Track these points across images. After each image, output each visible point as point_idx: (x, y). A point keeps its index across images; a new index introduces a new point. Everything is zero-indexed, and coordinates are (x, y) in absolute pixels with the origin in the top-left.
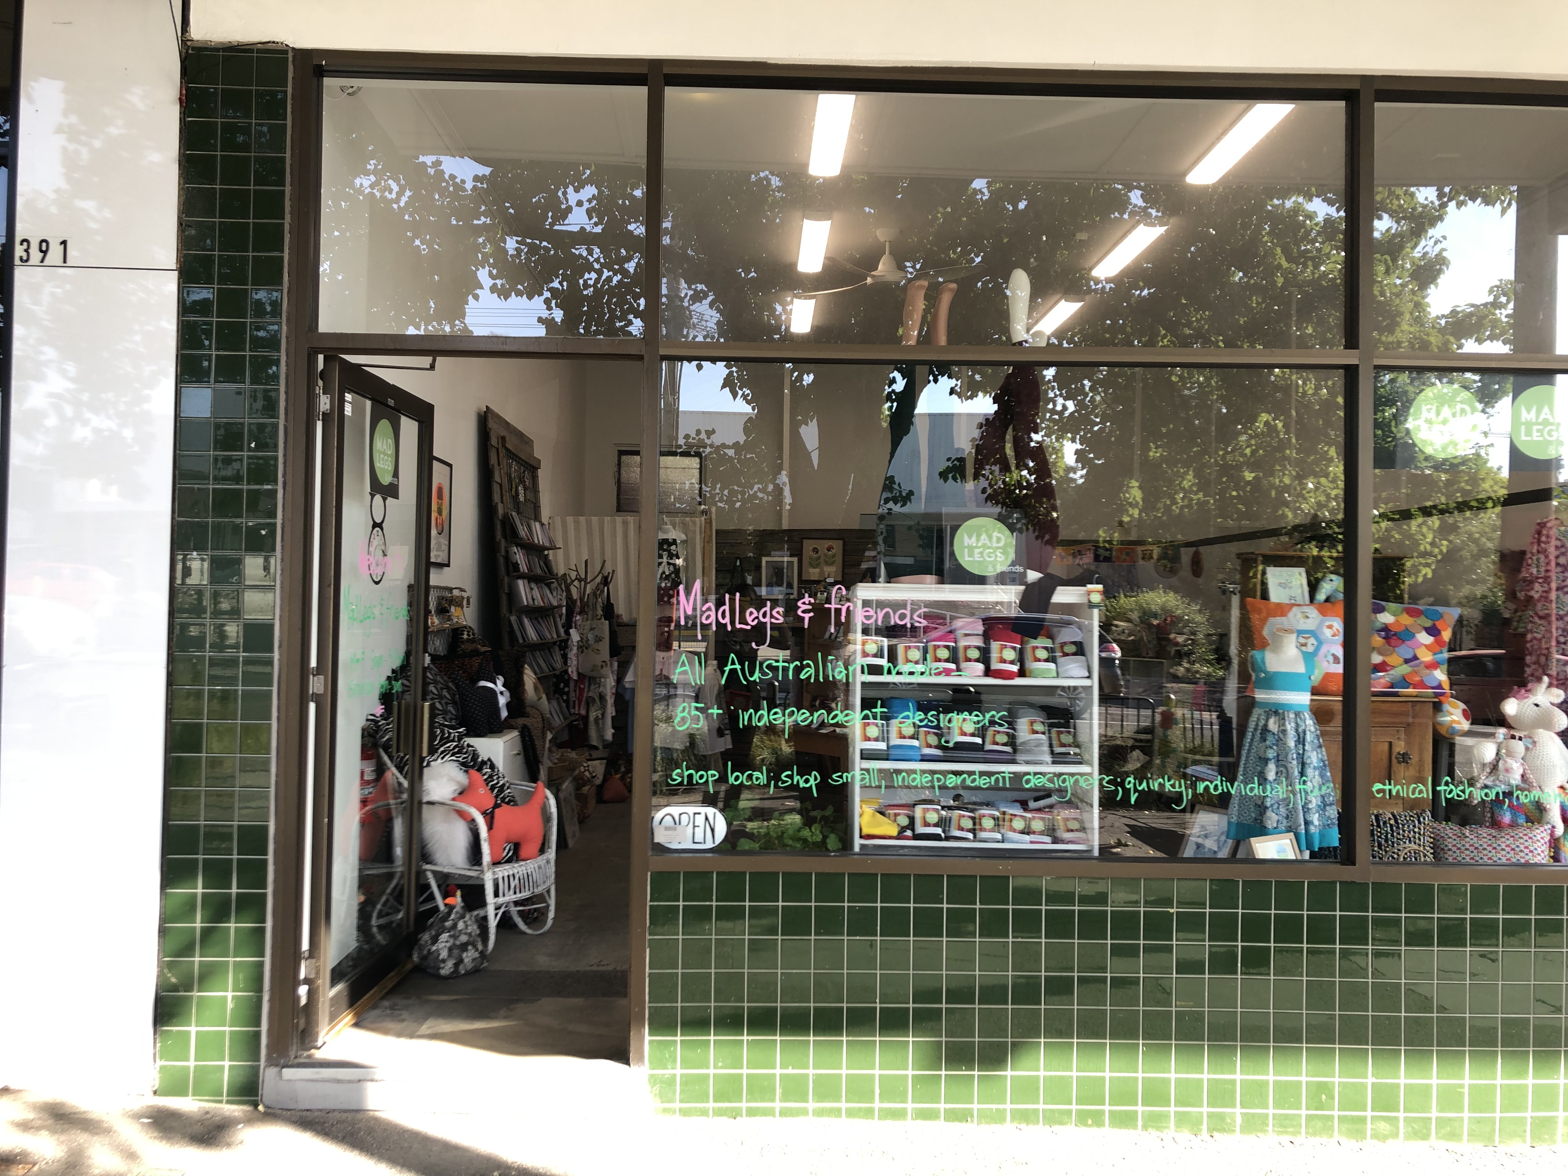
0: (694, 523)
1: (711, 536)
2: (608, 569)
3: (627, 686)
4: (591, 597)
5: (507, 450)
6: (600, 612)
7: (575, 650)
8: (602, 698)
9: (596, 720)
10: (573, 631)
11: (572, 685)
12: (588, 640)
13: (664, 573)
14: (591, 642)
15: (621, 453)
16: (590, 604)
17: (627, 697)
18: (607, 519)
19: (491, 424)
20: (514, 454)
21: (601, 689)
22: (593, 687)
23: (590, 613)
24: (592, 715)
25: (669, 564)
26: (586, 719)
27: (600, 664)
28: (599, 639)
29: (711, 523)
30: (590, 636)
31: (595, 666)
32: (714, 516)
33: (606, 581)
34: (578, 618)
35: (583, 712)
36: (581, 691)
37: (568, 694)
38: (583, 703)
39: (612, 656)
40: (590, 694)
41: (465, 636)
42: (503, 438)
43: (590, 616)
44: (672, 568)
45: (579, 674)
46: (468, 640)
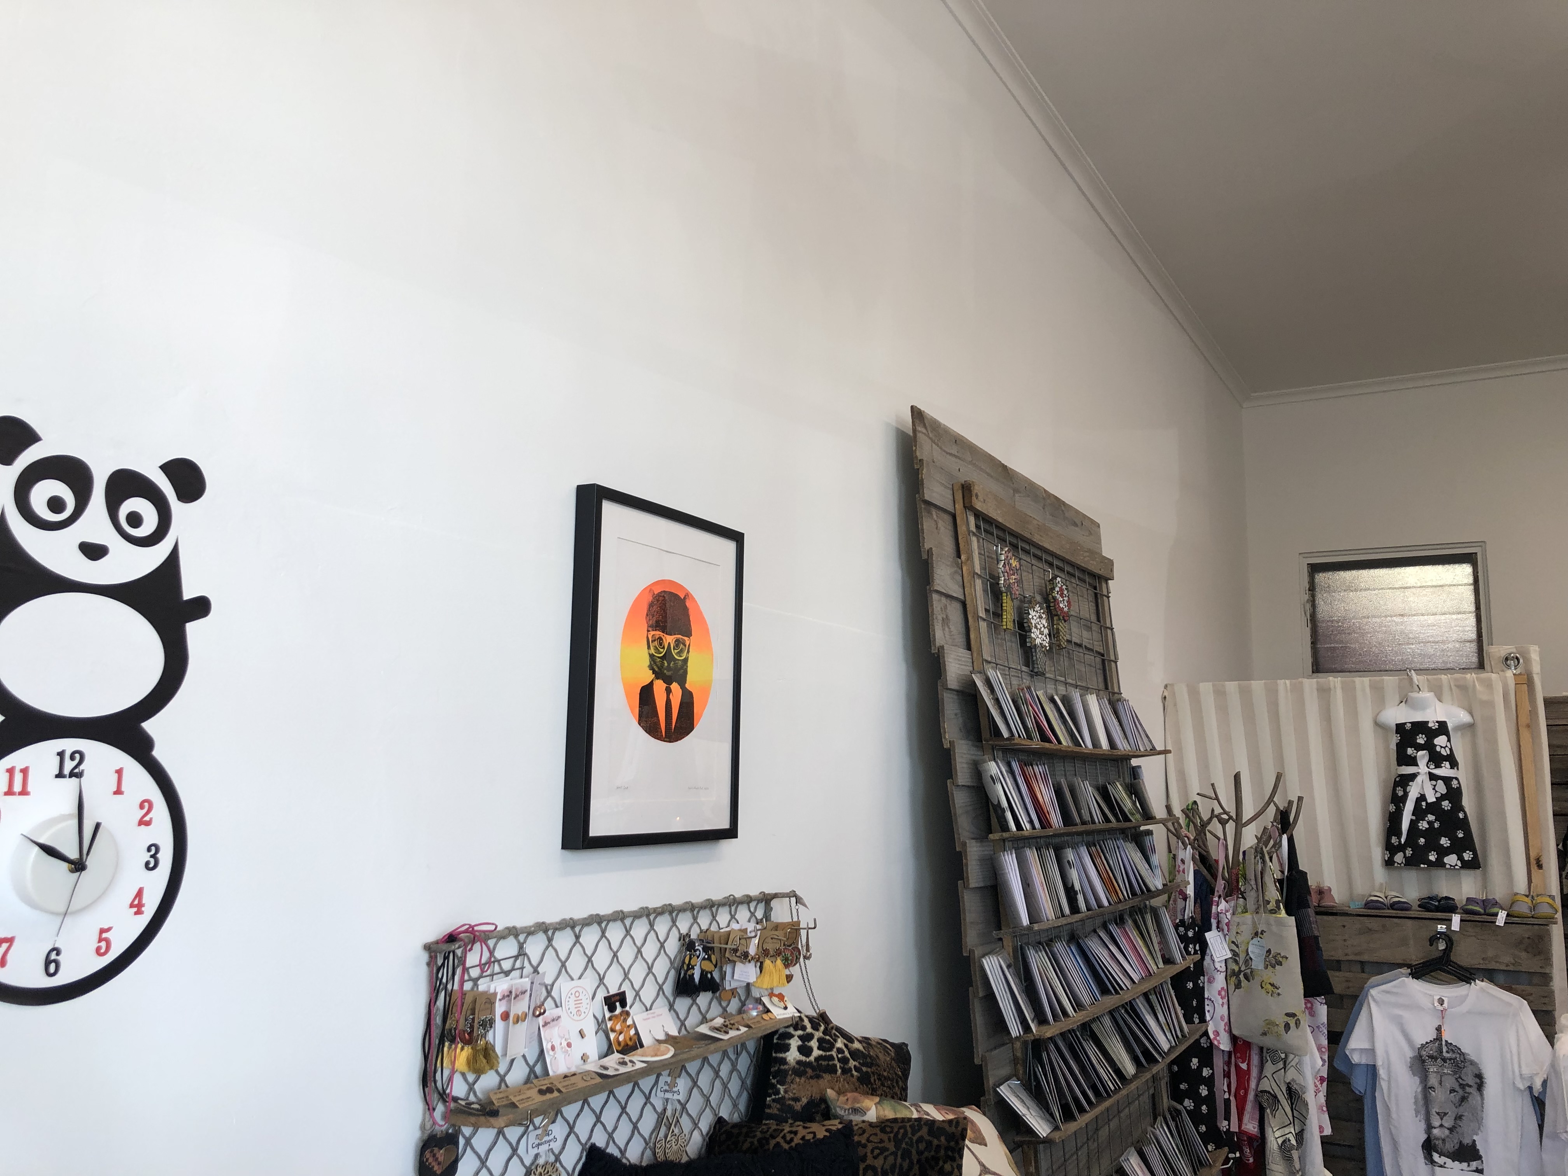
0: (1489, 685)
1: (1533, 712)
2: (1292, 790)
3: (1356, 1058)
4: (1251, 857)
5: (978, 515)
6: (1273, 893)
7: (1220, 981)
8: (1294, 1095)
9: (1285, 1147)
10: (1212, 937)
11: (1219, 1063)
12: (1248, 960)
14: (1258, 964)
15: (1315, 569)
16: (1251, 875)
17: (1359, 1084)
18: (1284, 685)
19: (926, 450)
20: (1013, 534)
21: (1291, 1074)
22: (1269, 1068)
23: (1251, 896)
24: (1274, 1138)
26: (1259, 1143)
27: (1281, 1020)
28: (1274, 960)
29: (1530, 683)
30: (1255, 950)
31: (1270, 1023)
32: (1536, 668)
33: (1285, 822)
34: (1223, 905)
35: (1251, 1126)
36: (1243, 1077)
37: (1210, 1082)
38: (1249, 1106)
39: (1310, 992)
40: (1265, 1085)
42: (966, 489)
43: (1251, 904)
45: (1234, 1039)
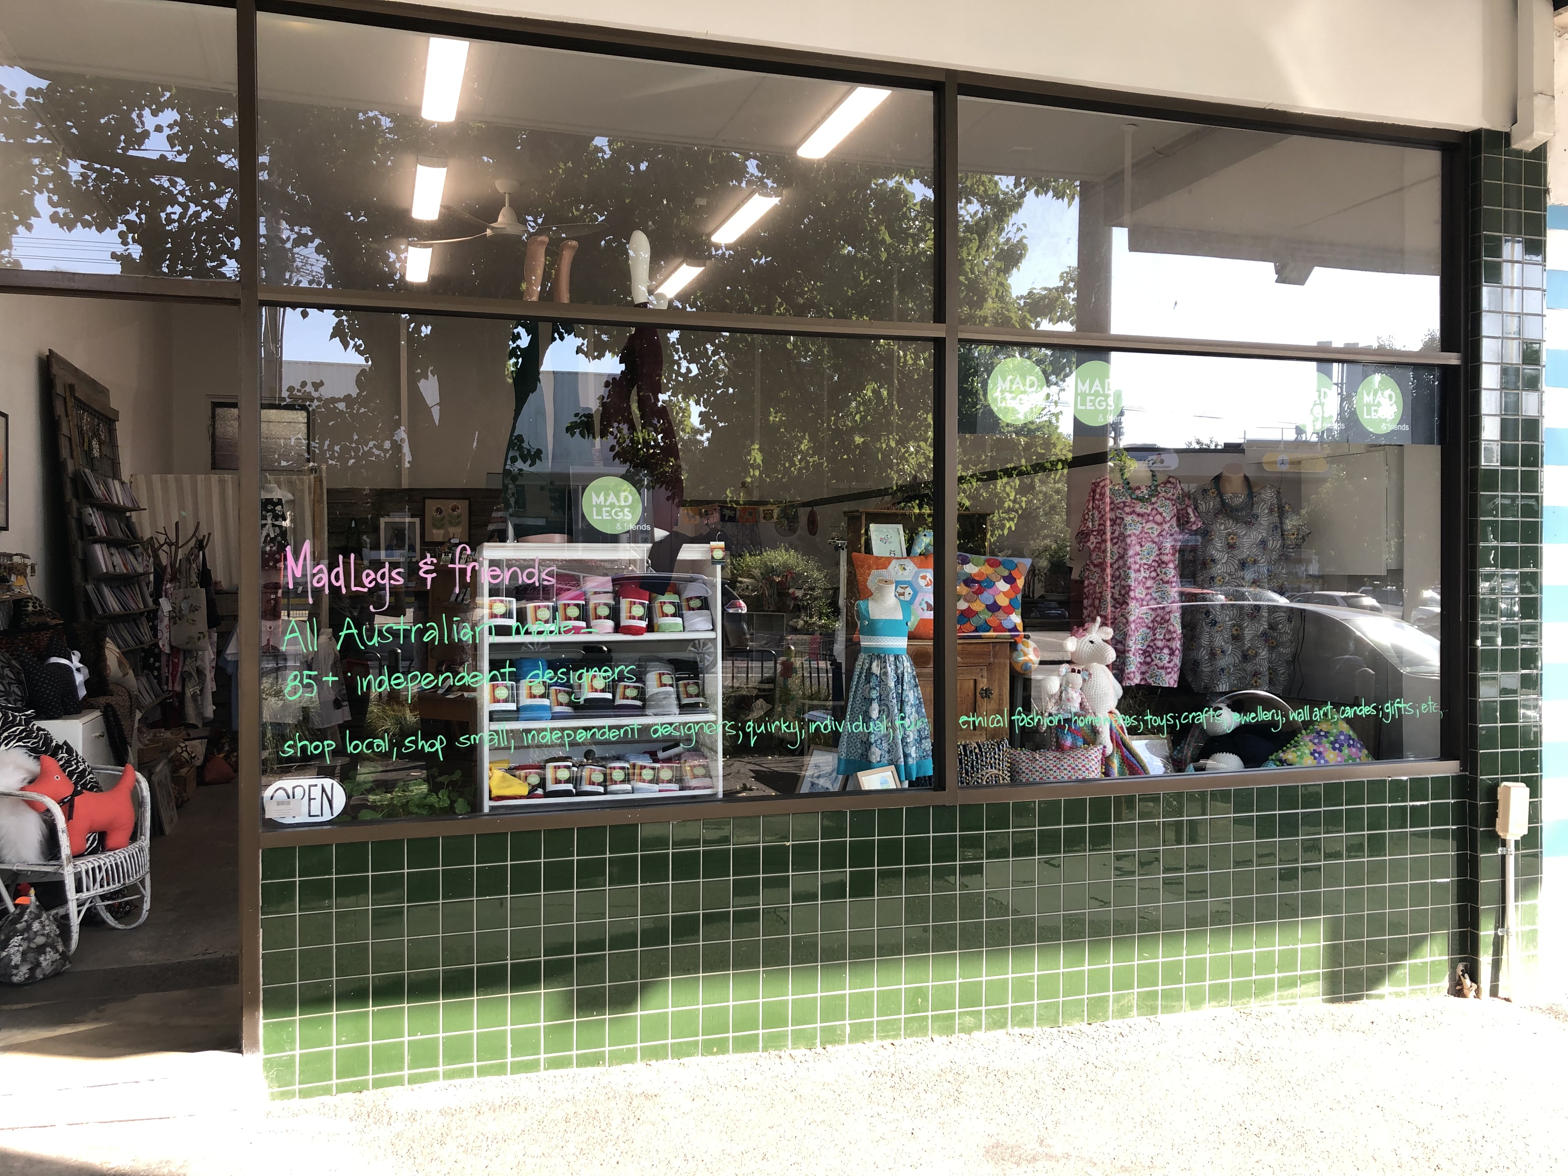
0: (303, 483)
1: (321, 495)
2: (203, 532)
3: (229, 658)
4: (184, 563)
5: (76, 399)
6: (194, 579)
7: (166, 621)
8: (200, 672)
9: (194, 696)
10: (163, 601)
11: (164, 659)
12: (181, 610)
13: (268, 535)
14: (185, 612)
15: (216, 405)
16: (183, 570)
17: (230, 670)
18: (200, 478)
19: (55, 369)
20: (84, 404)
21: (199, 663)
22: (188, 661)
23: (183, 581)
24: (189, 692)
25: (274, 525)
26: (181, 696)
27: (196, 636)
28: (194, 609)
29: (321, 481)
30: (183, 605)
31: (191, 638)
32: (324, 474)
33: (201, 545)
34: (169, 586)
35: (178, 688)
36: (175, 666)
37: (159, 669)
38: (177, 680)
39: (210, 626)
40: (186, 669)
41: (30, 608)
42: (72, 387)
43: (183, 584)
44: (277, 530)
45: (172, 647)
46: (34, 613)
